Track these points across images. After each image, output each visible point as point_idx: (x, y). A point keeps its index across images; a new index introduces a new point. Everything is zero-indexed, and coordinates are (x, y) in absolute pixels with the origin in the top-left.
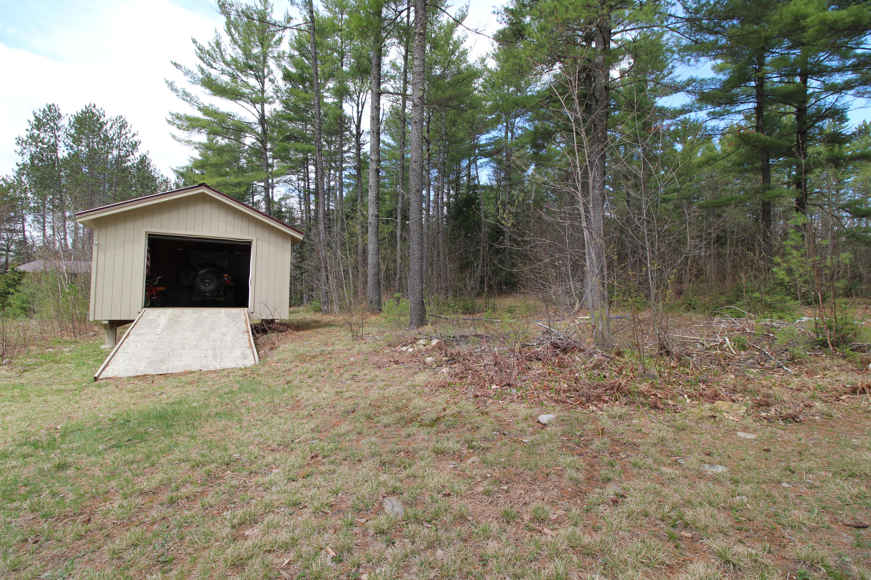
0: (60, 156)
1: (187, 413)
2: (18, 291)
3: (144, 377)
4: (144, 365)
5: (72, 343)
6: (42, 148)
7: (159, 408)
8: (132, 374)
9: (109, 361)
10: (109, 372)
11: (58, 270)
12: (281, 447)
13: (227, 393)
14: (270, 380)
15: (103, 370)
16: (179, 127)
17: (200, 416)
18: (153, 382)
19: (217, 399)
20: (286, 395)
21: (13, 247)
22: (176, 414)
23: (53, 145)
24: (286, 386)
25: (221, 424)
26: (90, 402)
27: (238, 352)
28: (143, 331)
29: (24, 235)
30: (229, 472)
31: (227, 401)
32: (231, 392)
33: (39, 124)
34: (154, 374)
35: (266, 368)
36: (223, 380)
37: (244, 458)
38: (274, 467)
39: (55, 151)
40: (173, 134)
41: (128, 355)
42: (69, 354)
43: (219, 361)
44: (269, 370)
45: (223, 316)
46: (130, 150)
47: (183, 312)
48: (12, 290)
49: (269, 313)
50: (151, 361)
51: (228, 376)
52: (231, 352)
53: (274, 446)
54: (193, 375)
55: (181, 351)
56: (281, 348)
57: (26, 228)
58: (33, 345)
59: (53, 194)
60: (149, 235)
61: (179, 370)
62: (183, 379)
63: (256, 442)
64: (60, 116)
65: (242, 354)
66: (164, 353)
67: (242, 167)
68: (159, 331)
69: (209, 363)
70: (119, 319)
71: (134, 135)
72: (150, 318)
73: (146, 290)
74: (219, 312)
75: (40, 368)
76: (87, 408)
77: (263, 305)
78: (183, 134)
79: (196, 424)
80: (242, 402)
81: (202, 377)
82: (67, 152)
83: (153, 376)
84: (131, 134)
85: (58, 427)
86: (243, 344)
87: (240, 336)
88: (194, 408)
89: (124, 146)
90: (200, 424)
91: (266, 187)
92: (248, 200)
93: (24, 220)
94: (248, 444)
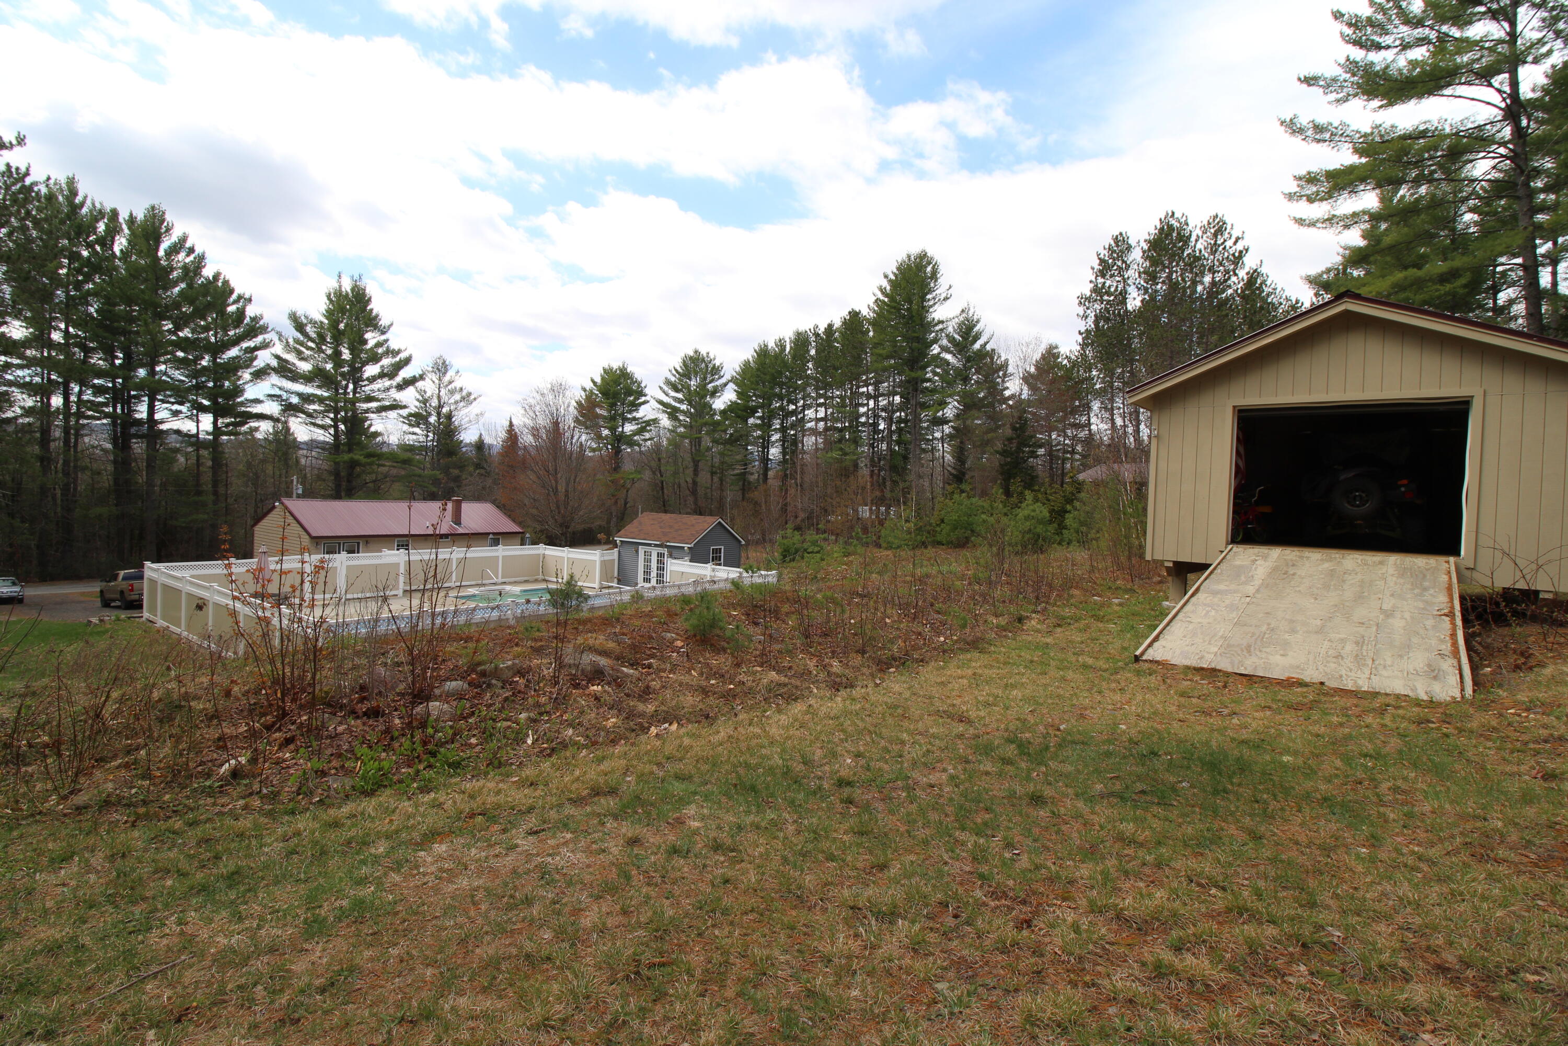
0: (1130, 308)
1: (1264, 773)
2: (1076, 509)
3: (1212, 673)
4: (1216, 649)
5: (1127, 591)
6: (1108, 302)
7: (1214, 744)
8: (1193, 662)
9: (1161, 632)
10: (1157, 653)
11: (1117, 478)
12: (1470, 973)
13: (1366, 756)
14: (1489, 751)
15: (1150, 645)
16: (1310, 200)
17: (1286, 791)
18: (1225, 687)
19: (1338, 763)
20: (1530, 812)
21: (1079, 448)
22: (1243, 767)
23: (1121, 293)
24: (1538, 786)
25: (1328, 827)
26: (1118, 697)
27: (1418, 660)
28: (1222, 587)
29: (1090, 430)
30: (1303, 968)
31: (1360, 774)
32: (1377, 756)
33: (1104, 269)
34: (1230, 670)
35: (1489, 718)
36: (1369, 719)
37: (1354, 951)
38: (1429, 1027)
39: (1124, 302)
40: (1298, 216)
41: (1191, 627)
42: (1117, 608)
43: (1367, 672)
44: (1494, 723)
45: (1391, 571)
46: (1232, 267)
47: (1301, 557)
48: (1069, 507)
49: (1518, 574)
50: (1229, 646)
51: (1382, 711)
52: (1401, 656)
53: (1450, 957)
54: (1305, 689)
55: (1286, 636)
56: (1548, 671)
57: (1092, 420)
58: (1076, 588)
59: (1123, 366)
60: (1240, 411)
61: (1277, 674)
62: (1283, 694)
63: (1399, 919)
64: (1129, 248)
65: (1429, 665)
66: (1253, 634)
67: (1465, 236)
68: (1250, 590)
69: (1343, 672)
70: (1189, 560)
71: (1237, 239)
72: (1238, 563)
73: (1234, 512)
74: (1381, 563)
75: (1076, 625)
76: (1110, 707)
77: (1498, 554)
78: (1320, 210)
79: (1273, 805)
80: (1395, 790)
81: (1323, 699)
82: (1140, 298)
83: (1227, 674)
84: (1233, 239)
85: (1062, 727)
86: (1434, 642)
87: (1430, 623)
88: (1284, 766)
89: (1221, 264)
90: (1282, 809)
91: (1529, 263)
92: (1481, 306)
93: (1090, 409)
94: (1379, 917)
